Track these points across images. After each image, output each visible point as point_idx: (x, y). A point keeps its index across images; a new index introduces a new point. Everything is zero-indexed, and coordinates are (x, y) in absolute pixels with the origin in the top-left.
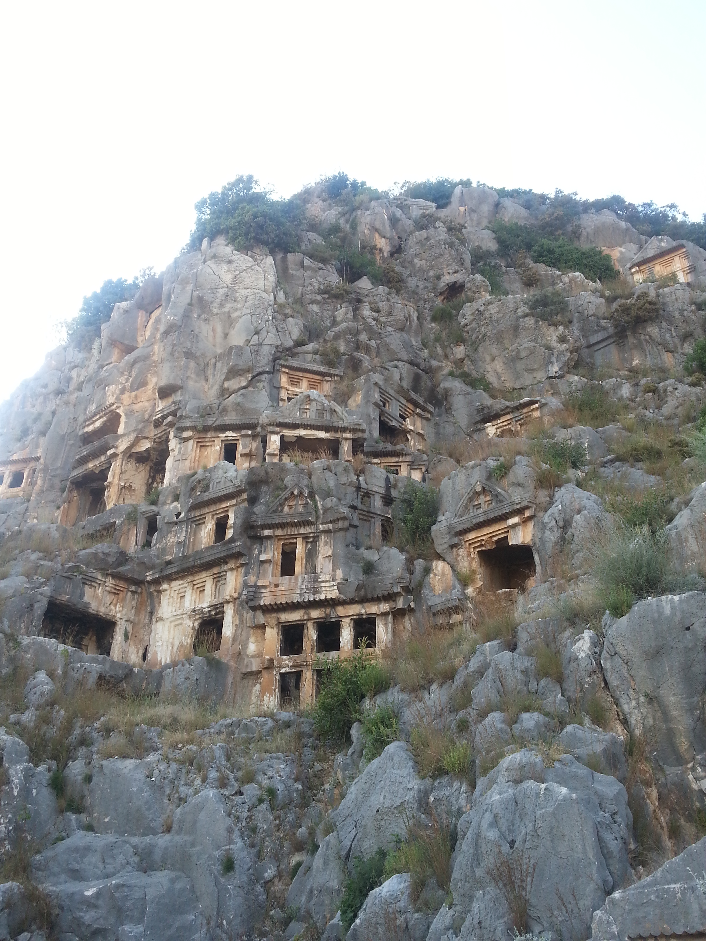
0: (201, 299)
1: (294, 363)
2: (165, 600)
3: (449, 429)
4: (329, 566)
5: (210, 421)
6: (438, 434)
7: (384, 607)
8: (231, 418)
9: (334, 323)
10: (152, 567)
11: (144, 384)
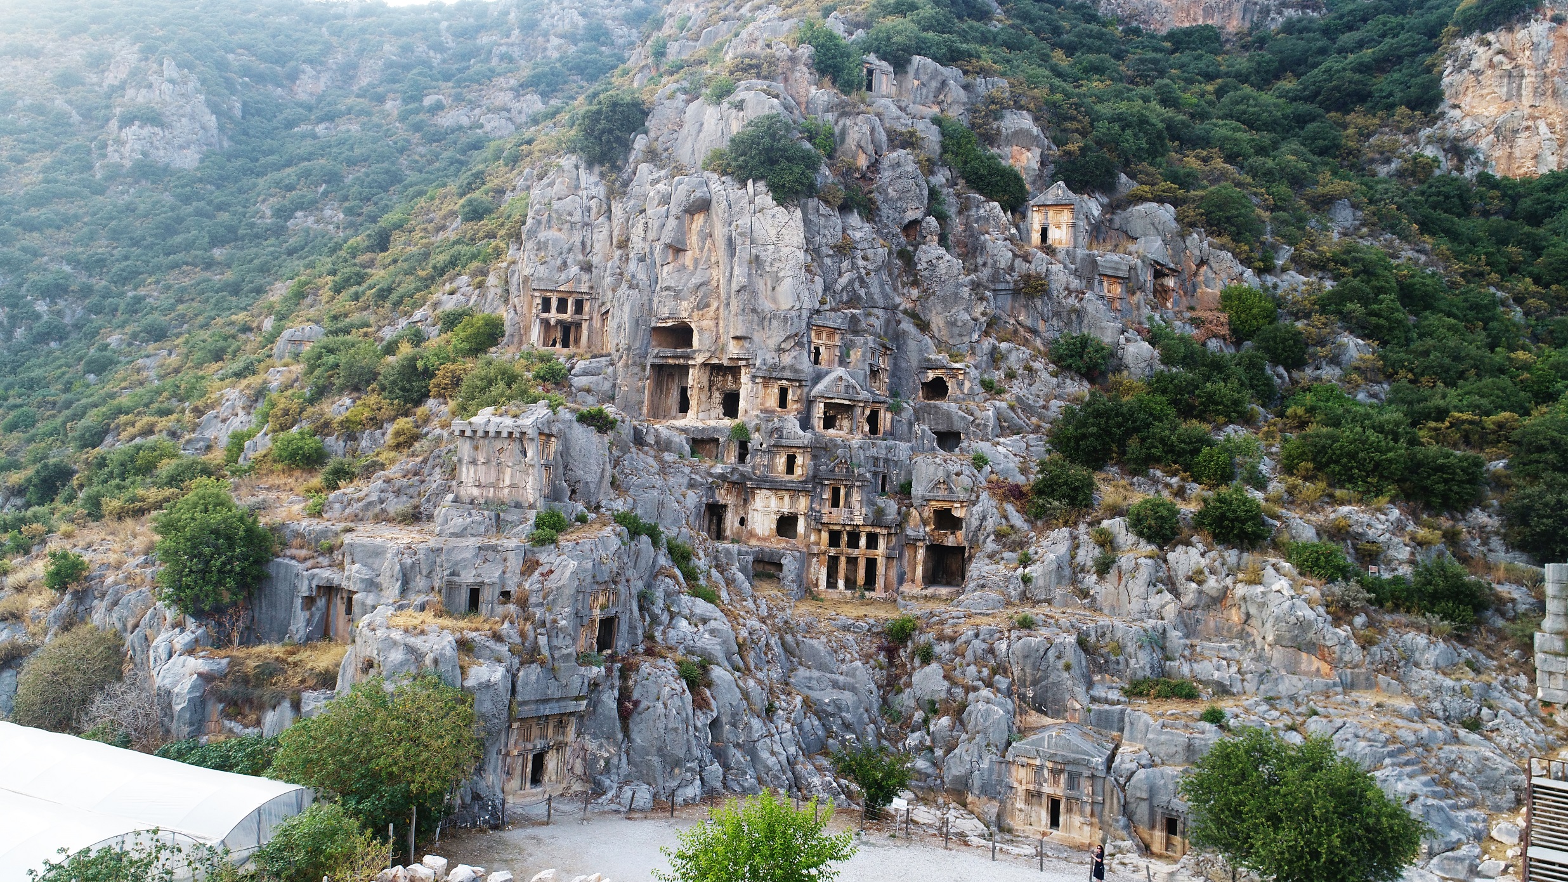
0: (757, 257)
1: (820, 323)
2: (757, 498)
3: (904, 365)
4: (858, 506)
5: (774, 374)
6: (895, 364)
7: (885, 532)
8: (788, 374)
9: (840, 275)
10: (751, 479)
11: (707, 305)
